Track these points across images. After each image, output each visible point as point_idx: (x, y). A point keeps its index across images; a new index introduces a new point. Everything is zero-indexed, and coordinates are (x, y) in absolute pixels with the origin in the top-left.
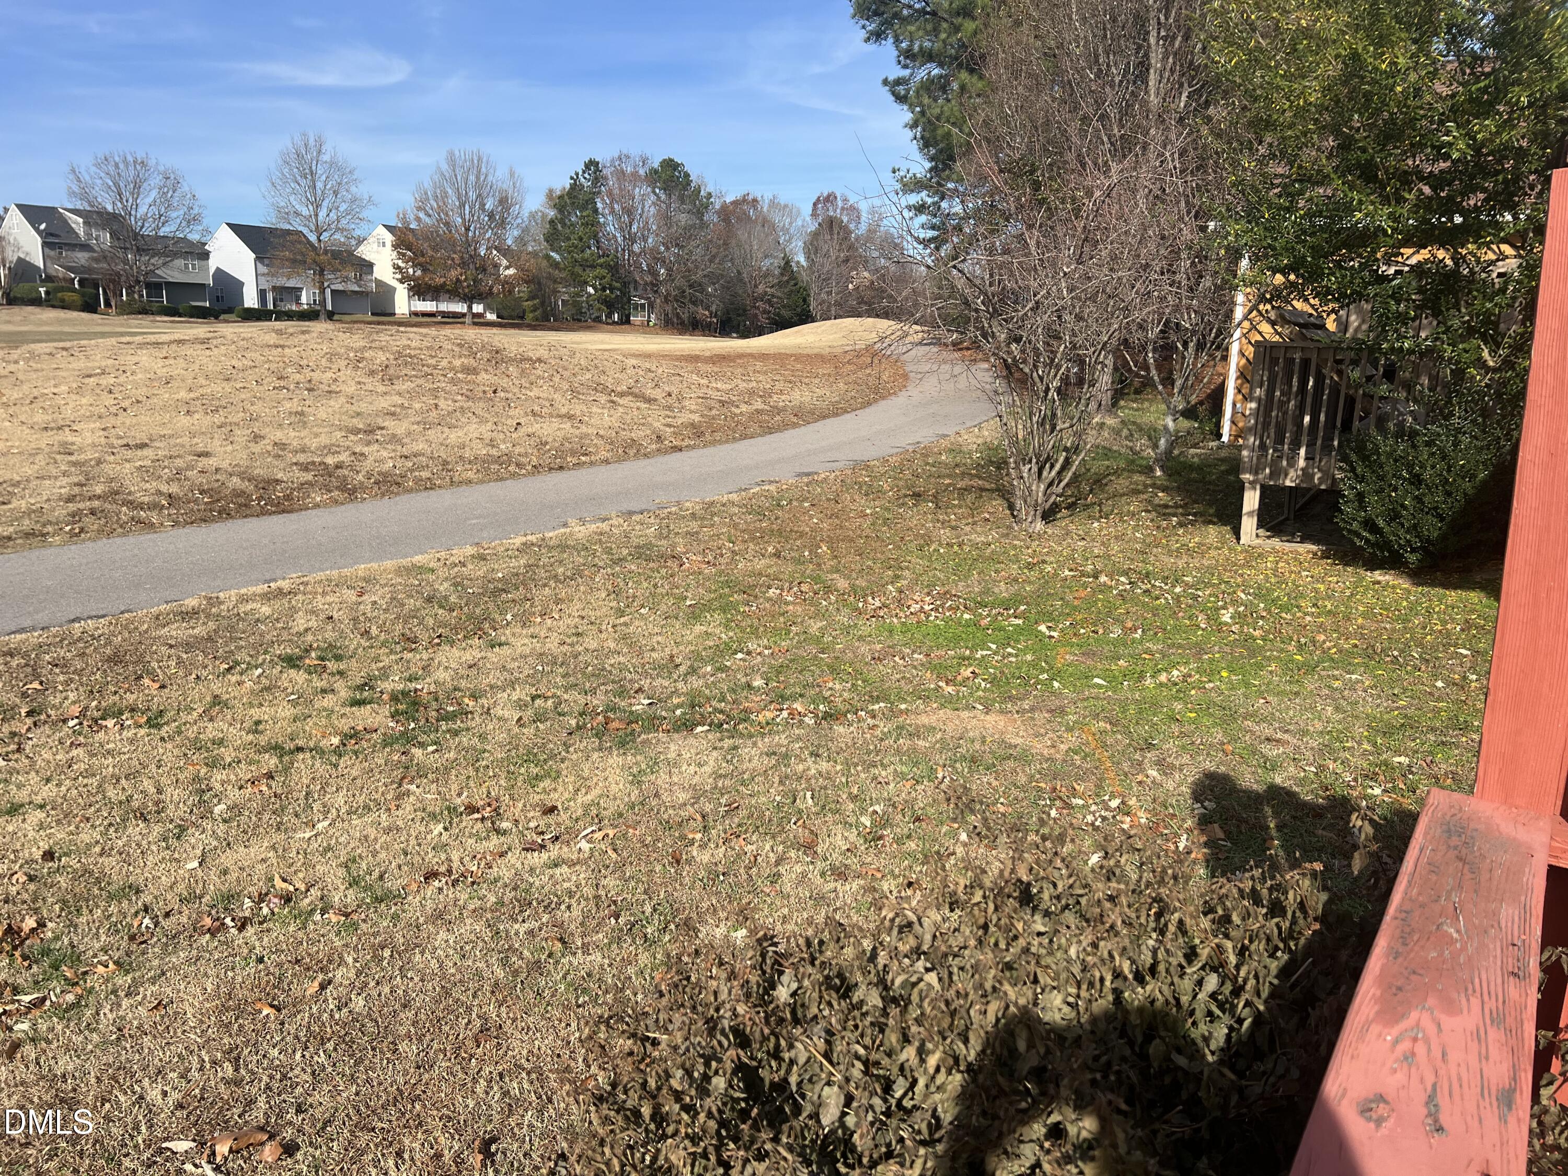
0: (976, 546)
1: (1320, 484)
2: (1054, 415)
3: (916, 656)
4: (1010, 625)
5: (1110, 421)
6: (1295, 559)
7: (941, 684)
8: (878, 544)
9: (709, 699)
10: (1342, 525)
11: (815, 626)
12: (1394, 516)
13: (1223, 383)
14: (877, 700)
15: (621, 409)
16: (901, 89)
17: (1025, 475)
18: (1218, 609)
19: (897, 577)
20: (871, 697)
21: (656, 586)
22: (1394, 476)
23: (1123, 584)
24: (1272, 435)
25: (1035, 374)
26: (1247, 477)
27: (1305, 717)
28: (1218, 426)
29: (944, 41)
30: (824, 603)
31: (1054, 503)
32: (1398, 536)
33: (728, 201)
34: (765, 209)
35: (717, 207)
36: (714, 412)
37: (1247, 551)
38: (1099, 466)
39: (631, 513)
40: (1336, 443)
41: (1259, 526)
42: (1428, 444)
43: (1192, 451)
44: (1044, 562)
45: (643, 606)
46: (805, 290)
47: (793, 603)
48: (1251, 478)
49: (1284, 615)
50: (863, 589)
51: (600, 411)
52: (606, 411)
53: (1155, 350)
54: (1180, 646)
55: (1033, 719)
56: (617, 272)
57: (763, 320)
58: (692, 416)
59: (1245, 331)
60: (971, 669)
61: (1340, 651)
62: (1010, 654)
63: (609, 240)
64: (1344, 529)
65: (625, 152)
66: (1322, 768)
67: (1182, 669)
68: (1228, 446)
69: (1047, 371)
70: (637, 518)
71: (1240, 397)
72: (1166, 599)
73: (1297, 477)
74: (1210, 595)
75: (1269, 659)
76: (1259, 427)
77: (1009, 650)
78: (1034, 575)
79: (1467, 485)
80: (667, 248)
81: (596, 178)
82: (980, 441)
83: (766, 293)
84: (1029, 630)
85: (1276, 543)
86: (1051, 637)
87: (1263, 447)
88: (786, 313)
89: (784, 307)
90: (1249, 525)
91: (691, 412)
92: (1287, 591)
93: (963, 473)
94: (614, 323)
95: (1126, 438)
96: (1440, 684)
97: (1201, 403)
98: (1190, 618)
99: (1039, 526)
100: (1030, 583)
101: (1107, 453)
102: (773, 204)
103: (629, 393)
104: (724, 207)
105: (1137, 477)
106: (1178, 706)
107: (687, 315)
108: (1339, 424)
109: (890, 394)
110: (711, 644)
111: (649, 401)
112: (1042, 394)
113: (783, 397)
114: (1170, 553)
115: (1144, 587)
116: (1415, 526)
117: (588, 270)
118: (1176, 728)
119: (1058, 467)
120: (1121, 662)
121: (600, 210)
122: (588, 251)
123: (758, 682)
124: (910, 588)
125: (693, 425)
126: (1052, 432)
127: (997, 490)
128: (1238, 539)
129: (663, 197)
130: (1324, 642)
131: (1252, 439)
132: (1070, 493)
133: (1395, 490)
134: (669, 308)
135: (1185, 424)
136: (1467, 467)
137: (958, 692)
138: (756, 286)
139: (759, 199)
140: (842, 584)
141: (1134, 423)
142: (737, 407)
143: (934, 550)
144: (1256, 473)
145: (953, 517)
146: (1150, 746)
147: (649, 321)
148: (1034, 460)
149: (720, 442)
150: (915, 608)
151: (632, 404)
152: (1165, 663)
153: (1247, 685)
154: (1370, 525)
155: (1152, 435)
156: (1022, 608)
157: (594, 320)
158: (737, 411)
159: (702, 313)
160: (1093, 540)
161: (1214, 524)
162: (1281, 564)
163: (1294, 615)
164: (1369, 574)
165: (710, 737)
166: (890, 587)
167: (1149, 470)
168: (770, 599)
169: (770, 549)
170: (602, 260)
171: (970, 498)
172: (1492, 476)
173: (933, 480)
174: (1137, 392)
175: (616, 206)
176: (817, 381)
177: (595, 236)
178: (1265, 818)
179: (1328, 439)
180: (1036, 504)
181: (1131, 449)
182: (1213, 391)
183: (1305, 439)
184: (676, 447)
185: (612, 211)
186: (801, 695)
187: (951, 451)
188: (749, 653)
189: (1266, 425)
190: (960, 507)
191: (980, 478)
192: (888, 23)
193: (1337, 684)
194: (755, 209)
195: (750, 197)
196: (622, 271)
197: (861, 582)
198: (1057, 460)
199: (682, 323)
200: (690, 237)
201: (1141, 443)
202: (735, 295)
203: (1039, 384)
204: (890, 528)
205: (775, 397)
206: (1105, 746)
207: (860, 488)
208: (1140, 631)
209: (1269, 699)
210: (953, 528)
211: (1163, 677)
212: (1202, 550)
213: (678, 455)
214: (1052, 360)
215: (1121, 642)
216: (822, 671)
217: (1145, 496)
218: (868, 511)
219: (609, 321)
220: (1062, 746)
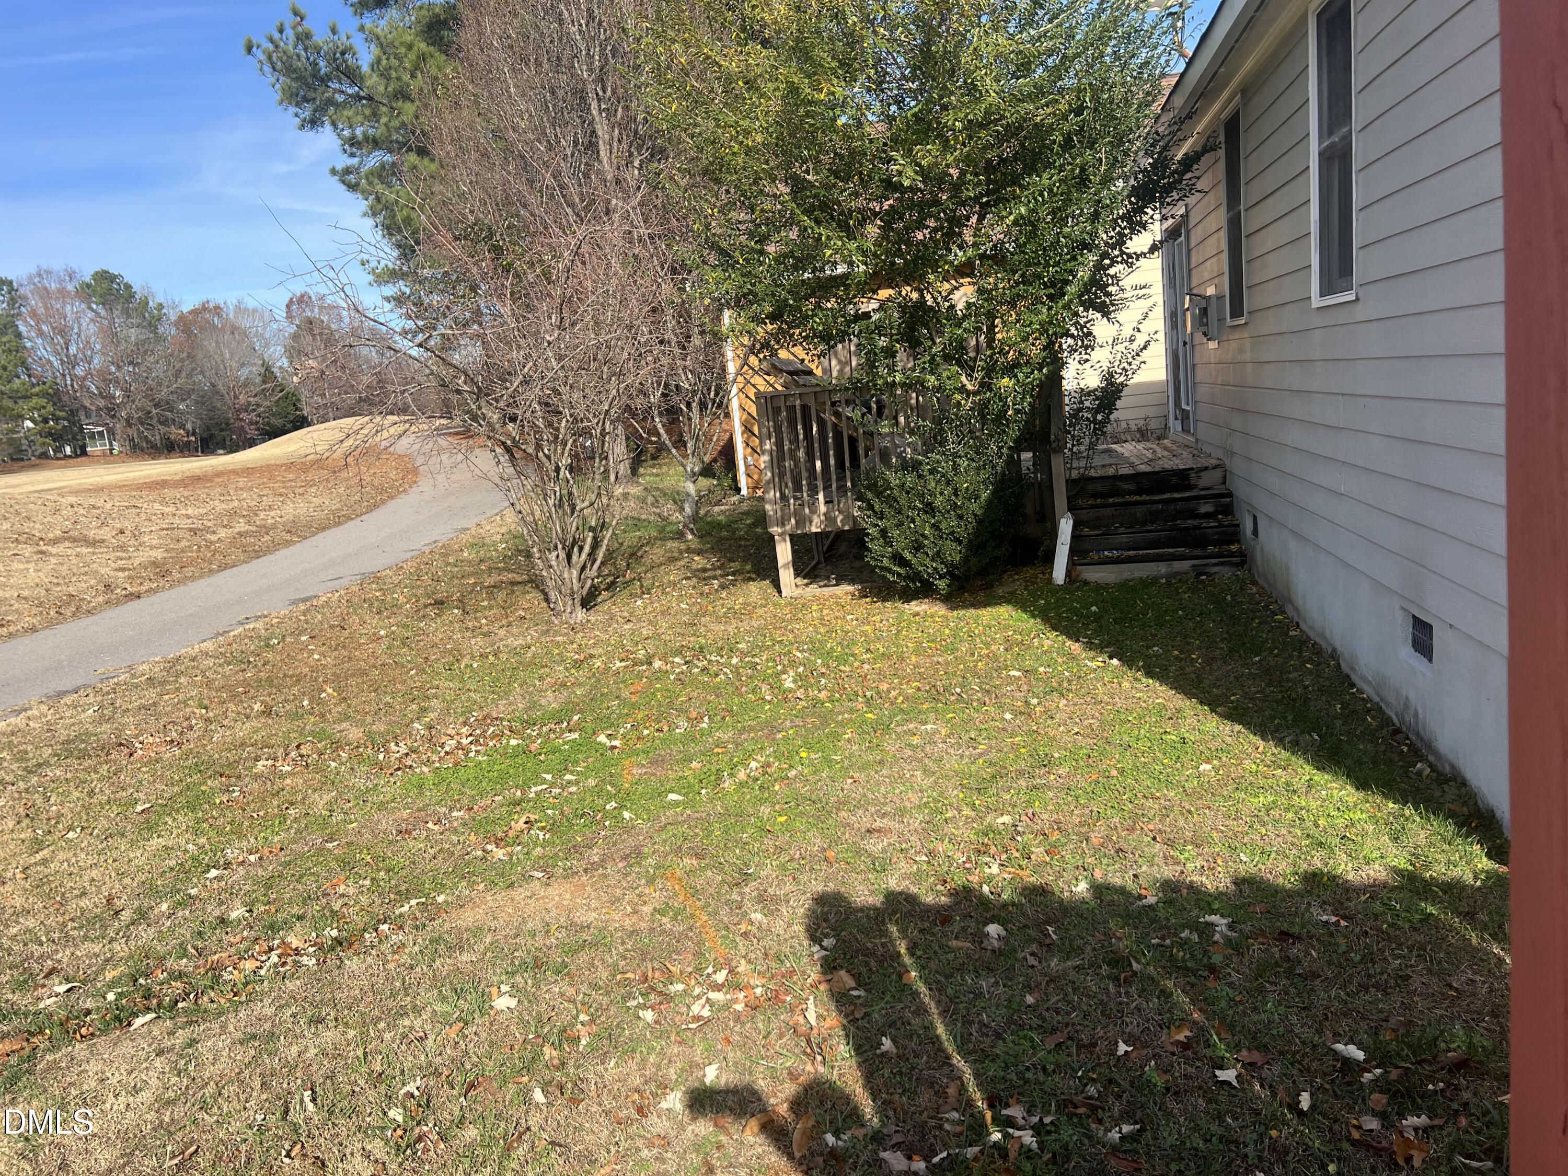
0: (514, 652)
1: (843, 525)
2: (570, 494)
3: (455, 814)
4: (565, 743)
5: (634, 490)
6: (837, 604)
7: (489, 847)
8: (397, 672)
9: (162, 959)
10: (873, 563)
11: (320, 801)
12: (918, 547)
13: (731, 439)
14: (405, 896)
15: (53, 560)
16: (352, 178)
17: (554, 563)
18: (778, 675)
19: (424, 710)
20: (399, 893)
21: (91, 793)
22: (909, 507)
23: (679, 665)
24: (790, 484)
25: (541, 454)
26: (775, 530)
27: (897, 791)
28: (735, 480)
29: (386, 125)
30: (333, 764)
31: (593, 586)
32: (925, 565)
33: (185, 311)
34: (231, 316)
35: (173, 318)
36: (184, 544)
37: (791, 604)
38: (631, 538)
39: (61, 694)
40: (849, 484)
41: (797, 575)
42: (931, 472)
43: (716, 509)
44: (592, 656)
45: (71, 828)
46: (293, 395)
47: (291, 774)
48: (780, 531)
49: (842, 668)
50: (381, 735)
51: (22, 566)
52: (31, 566)
53: (661, 414)
54: (751, 729)
55: (605, 876)
56: (60, 400)
57: (252, 432)
58: (153, 553)
59: (741, 385)
60: (524, 819)
61: (907, 699)
62: (569, 782)
63: (42, 366)
64: (876, 566)
65: (45, 267)
66: (931, 854)
67: (759, 757)
68: (749, 499)
69: (552, 449)
70: (68, 700)
71: (749, 450)
72: (725, 673)
73: (821, 522)
74: (767, 660)
75: (841, 724)
76: (777, 479)
77: (568, 777)
78: (581, 675)
79: (974, 506)
80: (119, 368)
81: (12, 299)
82: (504, 530)
83: (249, 403)
84: (587, 744)
85: (814, 590)
86: (613, 748)
87: (783, 497)
88: (277, 422)
89: (273, 415)
90: (786, 576)
91: (152, 548)
92: (839, 640)
93: (490, 569)
94: (66, 457)
95: (652, 504)
96: (1008, 716)
97: (715, 460)
98: (754, 691)
99: (580, 614)
100: (580, 685)
101: (637, 523)
102: (239, 309)
103: (67, 537)
104: (182, 317)
105: (670, 544)
106: (765, 810)
107: (158, 437)
108: (847, 464)
109: (399, 493)
110: (172, 863)
111: (93, 543)
112: (553, 474)
113: (272, 513)
114: (718, 621)
115: (700, 664)
116: (938, 553)
117: (20, 402)
118: (769, 842)
119: (587, 549)
120: (694, 764)
121: (25, 334)
122: (17, 381)
123: (237, 913)
124: (440, 721)
125: (155, 564)
126: (573, 513)
127: (529, 582)
128: (780, 592)
129: (103, 312)
130: (889, 691)
131: (772, 493)
132: (606, 572)
133: (913, 521)
134: (133, 432)
135: (705, 483)
136: (971, 488)
137: (511, 855)
138: (236, 397)
139: (222, 305)
140: (355, 734)
141: (657, 489)
142: (214, 532)
143: (466, 666)
144: (783, 525)
145: (484, 621)
146: (746, 878)
147: (111, 450)
148: (560, 546)
149: (193, 578)
150: (450, 744)
151: (69, 552)
152: (740, 754)
153: (829, 762)
154: (898, 559)
155: (678, 499)
156: (576, 718)
157: (39, 457)
158: (214, 538)
159: (176, 433)
160: (639, 620)
161: (754, 580)
162: (825, 612)
163: (851, 665)
164: (906, 605)
165: (156, 1032)
166: (416, 725)
167: (680, 535)
168: (256, 777)
169: (257, 707)
170: (37, 389)
171: (501, 596)
172: (994, 493)
173: (456, 581)
174: (654, 458)
175: (44, 328)
176: (313, 490)
177: (23, 363)
178: (892, 941)
179: (841, 478)
180: (572, 594)
181: (659, 515)
182: (723, 447)
183: (820, 484)
184: (131, 594)
185: (41, 333)
186: (300, 918)
187: (473, 545)
188: (227, 865)
189: (781, 476)
190: (491, 608)
191: (509, 570)
192: (321, 109)
193: (915, 740)
194: (220, 316)
195: (211, 305)
196: (65, 398)
197: (380, 727)
198: (584, 540)
199: (154, 446)
200: (146, 352)
201: (668, 508)
202: (214, 409)
203: (547, 464)
204: (411, 649)
205: (262, 515)
206: (695, 893)
207: (371, 604)
208: (706, 719)
209: (856, 775)
210: (485, 635)
211: (742, 775)
212: (748, 610)
213: (136, 604)
214: (557, 437)
215: (690, 737)
216: (330, 870)
217: (682, 563)
218: (382, 633)
219: (60, 455)
220: (645, 908)
